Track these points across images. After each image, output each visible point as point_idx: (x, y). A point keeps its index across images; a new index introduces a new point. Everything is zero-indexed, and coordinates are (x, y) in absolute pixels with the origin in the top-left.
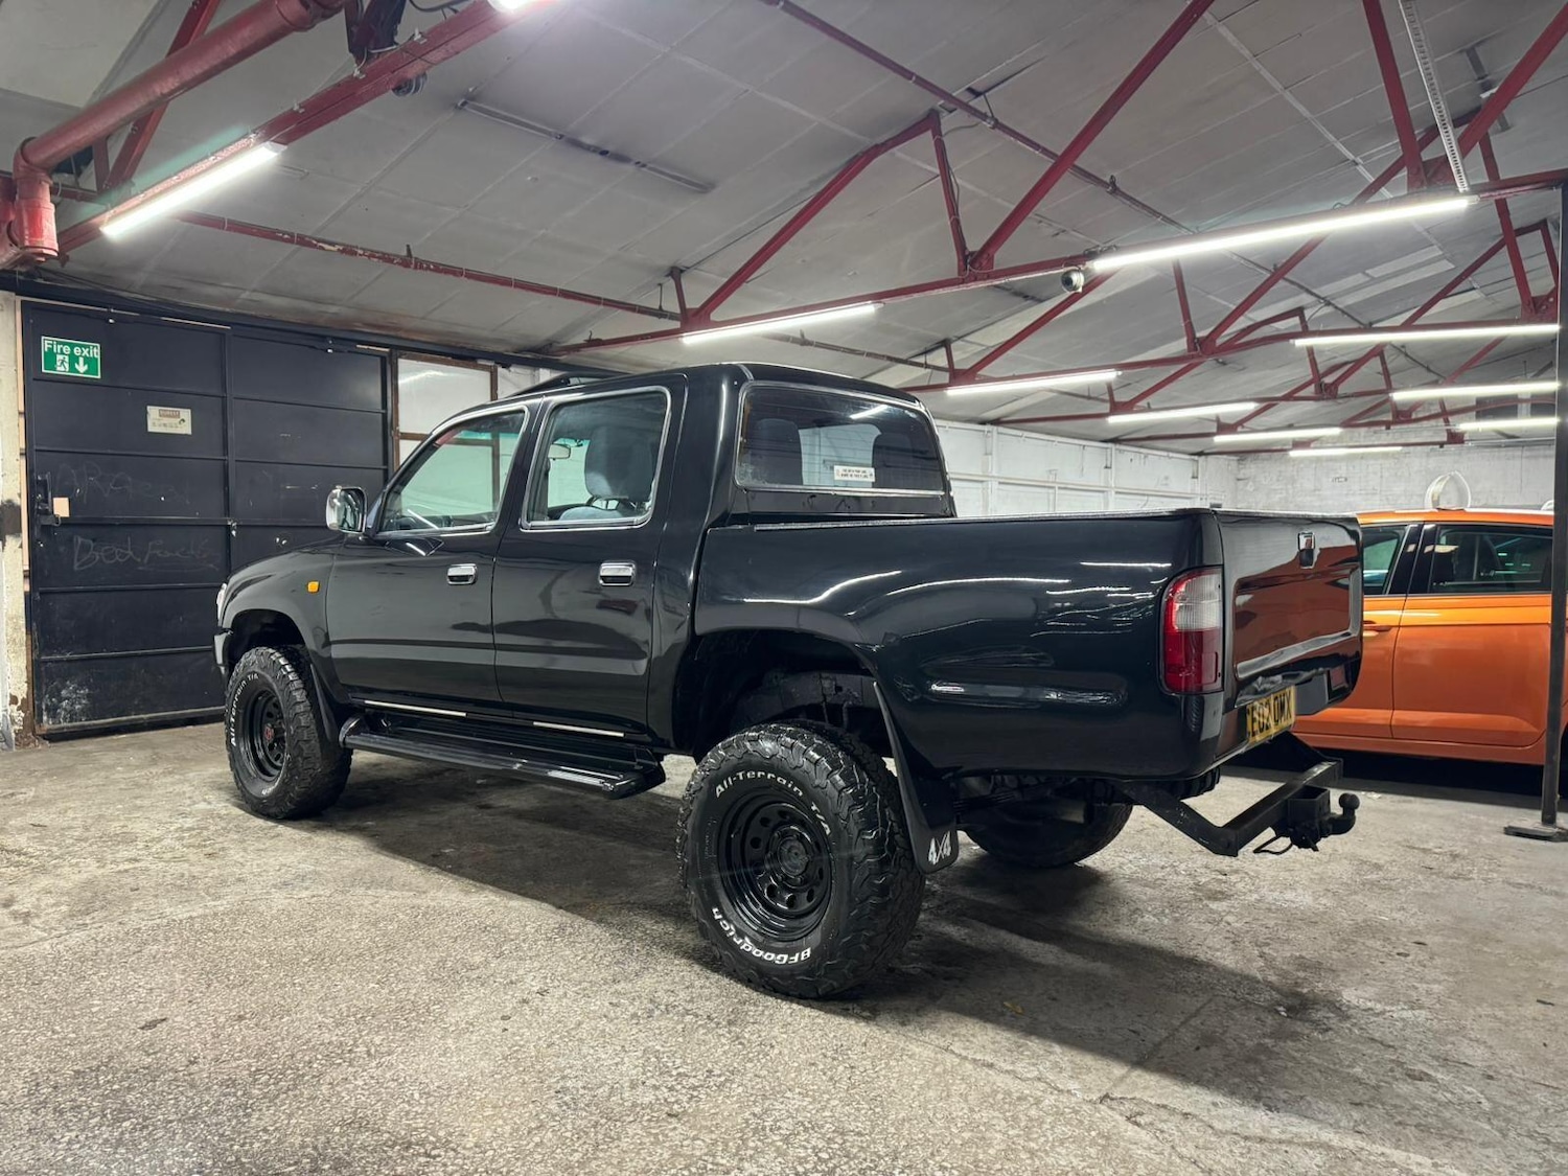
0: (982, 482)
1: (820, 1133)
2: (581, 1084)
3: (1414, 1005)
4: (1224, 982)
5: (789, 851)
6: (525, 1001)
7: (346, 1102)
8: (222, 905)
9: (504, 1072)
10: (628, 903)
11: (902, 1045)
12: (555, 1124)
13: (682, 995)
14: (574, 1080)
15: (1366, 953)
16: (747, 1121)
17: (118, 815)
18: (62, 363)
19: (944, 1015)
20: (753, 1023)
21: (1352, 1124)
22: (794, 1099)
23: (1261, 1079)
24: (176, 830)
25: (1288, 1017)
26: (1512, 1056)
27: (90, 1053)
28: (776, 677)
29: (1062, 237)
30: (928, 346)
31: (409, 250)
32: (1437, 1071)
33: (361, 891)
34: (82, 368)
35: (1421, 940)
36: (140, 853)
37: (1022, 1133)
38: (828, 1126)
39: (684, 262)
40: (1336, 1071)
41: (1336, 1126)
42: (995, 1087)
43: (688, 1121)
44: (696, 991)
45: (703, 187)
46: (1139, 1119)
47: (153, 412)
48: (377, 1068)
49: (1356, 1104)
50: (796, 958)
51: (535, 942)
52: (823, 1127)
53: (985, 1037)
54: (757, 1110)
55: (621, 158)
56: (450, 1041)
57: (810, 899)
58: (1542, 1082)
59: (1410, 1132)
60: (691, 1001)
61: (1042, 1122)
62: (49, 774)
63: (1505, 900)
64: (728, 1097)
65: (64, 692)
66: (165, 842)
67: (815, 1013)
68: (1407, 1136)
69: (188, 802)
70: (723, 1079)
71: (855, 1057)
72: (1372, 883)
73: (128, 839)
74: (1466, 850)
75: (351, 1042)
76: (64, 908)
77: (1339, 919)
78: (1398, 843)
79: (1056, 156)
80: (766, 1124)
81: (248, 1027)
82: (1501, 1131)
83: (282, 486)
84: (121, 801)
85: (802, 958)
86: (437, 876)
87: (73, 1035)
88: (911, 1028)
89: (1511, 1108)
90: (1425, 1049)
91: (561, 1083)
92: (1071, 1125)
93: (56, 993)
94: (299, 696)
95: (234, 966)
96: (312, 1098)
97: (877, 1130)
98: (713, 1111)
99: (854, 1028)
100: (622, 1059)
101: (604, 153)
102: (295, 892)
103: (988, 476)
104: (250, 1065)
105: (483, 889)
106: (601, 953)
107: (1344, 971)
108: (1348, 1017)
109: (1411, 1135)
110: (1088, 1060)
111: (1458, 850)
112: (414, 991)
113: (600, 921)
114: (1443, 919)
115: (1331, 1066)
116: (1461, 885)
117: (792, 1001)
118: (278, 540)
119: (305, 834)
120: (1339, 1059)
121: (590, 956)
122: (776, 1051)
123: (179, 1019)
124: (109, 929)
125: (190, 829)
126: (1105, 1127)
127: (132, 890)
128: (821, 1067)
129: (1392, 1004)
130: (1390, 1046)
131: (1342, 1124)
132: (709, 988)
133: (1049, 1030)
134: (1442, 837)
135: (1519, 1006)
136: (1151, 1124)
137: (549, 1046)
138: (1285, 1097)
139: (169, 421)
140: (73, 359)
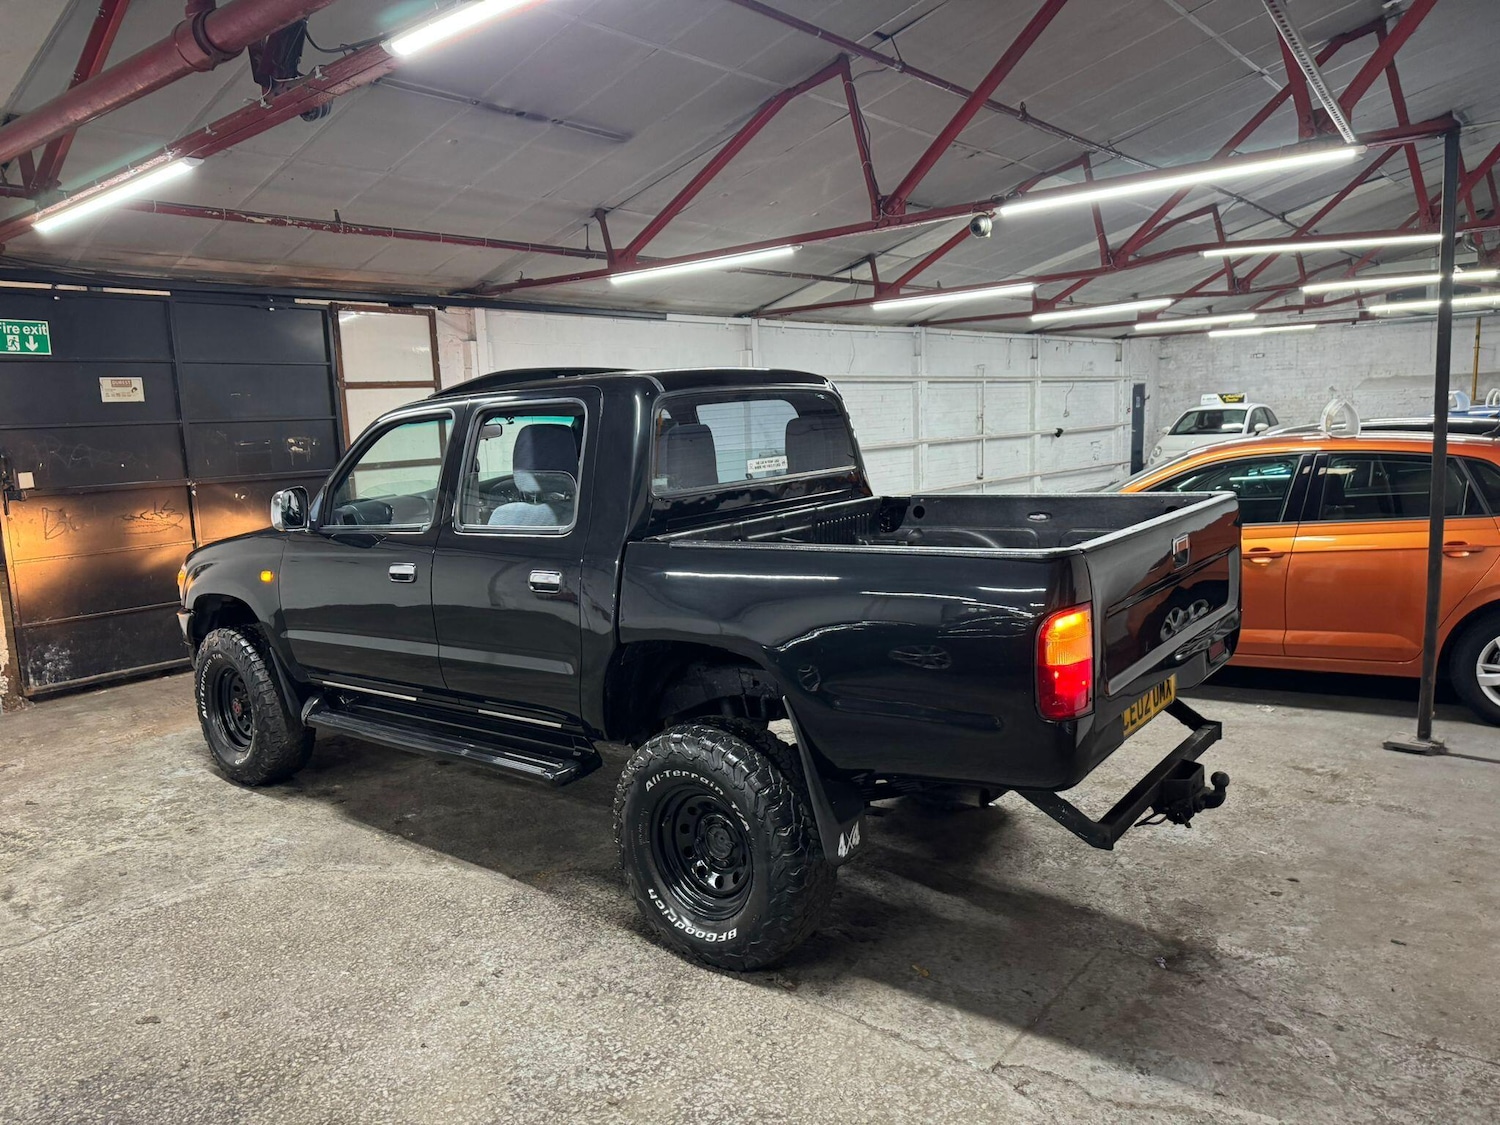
0: (912, 382)
1: (743, 1117)
2: (531, 1073)
3: (1281, 951)
4: (1112, 932)
5: (716, 836)
6: (482, 984)
7: (323, 1103)
8: (204, 888)
9: (463, 1063)
10: (576, 868)
11: (819, 1017)
12: (509, 1118)
13: (624, 971)
14: (525, 1069)
15: (1243, 893)
16: (679, 1106)
17: (103, 788)
18: (13, 343)
19: (858, 982)
20: (687, 999)
21: (1213, 1085)
22: (721, 1081)
23: (1137, 1040)
24: (158, 804)
25: (1167, 969)
26: (1361, 1004)
27: (91, 1061)
28: (699, 670)
29: (976, 157)
30: (853, 261)
31: (337, 215)
32: (1293, 1023)
33: (330, 866)
34: (32, 346)
35: (1295, 877)
36: (127, 830)
37: (921, 1108)
38: (750, 1108)
39: (607, 203)
40: (1203, 1028)
41: (1198, 1088)
42: (900, 1059)
43: (626, 1109)
44: (636, 965)
45: (621, 138)
46: (1026, 1089)
47: (106, 383)
48: (350, 1064)
49: (1218, 1063)
50: (724, 937)
51: (491, 916)
52: (746, 1109)
53: (894, 1005)
54: (688, 1094)
55: (537, 117)
56: (414, 1032)
57: (735, 880)
58: (1386, 1031)
59: (1264, 1090)
60: (631, 977)
61: (940, 1096)
62: (37, 740)
63: (1375, 826)
64: (662, 1081)
65: (46, 655)
66: (148, 818)
67: (743, 985)
68: (1261, 1095)
69: (168, 769)
70: (658, 1062)
71: (777, 1032)
72: (1257, 812)
73: (114, 815)
74: (1346, 770)
75: (326, 1038)
76: (59, 898)
77: (1222, 856)
78: (1285, 763)
79: (970, 93)
80: (696, 1109)
81: (232, 1026)
82: (1342, 1086)
83: (236, 444)
84: (106, 771)
85: (730, 938)
86: (400, 846)
87: (75, 1042)
88: (827, 998)
89: (1354, 1061)
90: (1286, 999)
91: (514, 1074)
92: (965, 1098)
93: (58, 995)
94: (262, 676)
95: (218, 958)
96: (293, 1100)
97: (794, 1111)
98: (649, 1098)
99: (778, 1000)
100: (569, 1044)
101: (520, 114)
102: (270, 870)
103: (918, 377)
104: (236, 1067)
105: (442, 859)
106: (551, 927)
107: (1222, 914)
108: (1221, 967)
109: (1263, 1095)
110: (984, 1026)
111: (1339, 769)
112: (381, 977)
113: (550, 891)
114: (1318, 851)
115: (1201, 1023)
116: (1339, 809)
117: (722, 974)
118: (237, 495)
119: (278, 802)
120: (1208, 1014)
121: (540, 931)
122: (707, 1029)
123: (170, 1019)
124: (103, 921)
125: (172, 801)
126: (995, 1098)
127: (121, 875)
128: (746, 1045)
129: (1261, 951)
130: (1255, 998)
131: (1204, 1086)
132: (648, 961)
133: (951, 995)
134: (1325, 755)
135: (1375, 947)
136: (1036, 1093)
137: (503, 1033)
138: (1156, 1058)
139: (121, 390)
140: (23, 338)
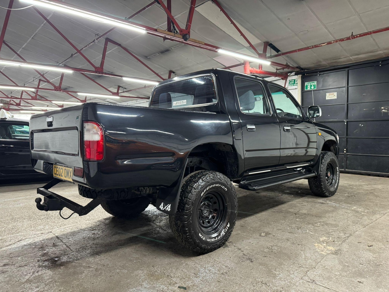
18: (309, 87)
83: (362, 109)
118: (360, 125)
139: (331, 96)
140: (311, 86)
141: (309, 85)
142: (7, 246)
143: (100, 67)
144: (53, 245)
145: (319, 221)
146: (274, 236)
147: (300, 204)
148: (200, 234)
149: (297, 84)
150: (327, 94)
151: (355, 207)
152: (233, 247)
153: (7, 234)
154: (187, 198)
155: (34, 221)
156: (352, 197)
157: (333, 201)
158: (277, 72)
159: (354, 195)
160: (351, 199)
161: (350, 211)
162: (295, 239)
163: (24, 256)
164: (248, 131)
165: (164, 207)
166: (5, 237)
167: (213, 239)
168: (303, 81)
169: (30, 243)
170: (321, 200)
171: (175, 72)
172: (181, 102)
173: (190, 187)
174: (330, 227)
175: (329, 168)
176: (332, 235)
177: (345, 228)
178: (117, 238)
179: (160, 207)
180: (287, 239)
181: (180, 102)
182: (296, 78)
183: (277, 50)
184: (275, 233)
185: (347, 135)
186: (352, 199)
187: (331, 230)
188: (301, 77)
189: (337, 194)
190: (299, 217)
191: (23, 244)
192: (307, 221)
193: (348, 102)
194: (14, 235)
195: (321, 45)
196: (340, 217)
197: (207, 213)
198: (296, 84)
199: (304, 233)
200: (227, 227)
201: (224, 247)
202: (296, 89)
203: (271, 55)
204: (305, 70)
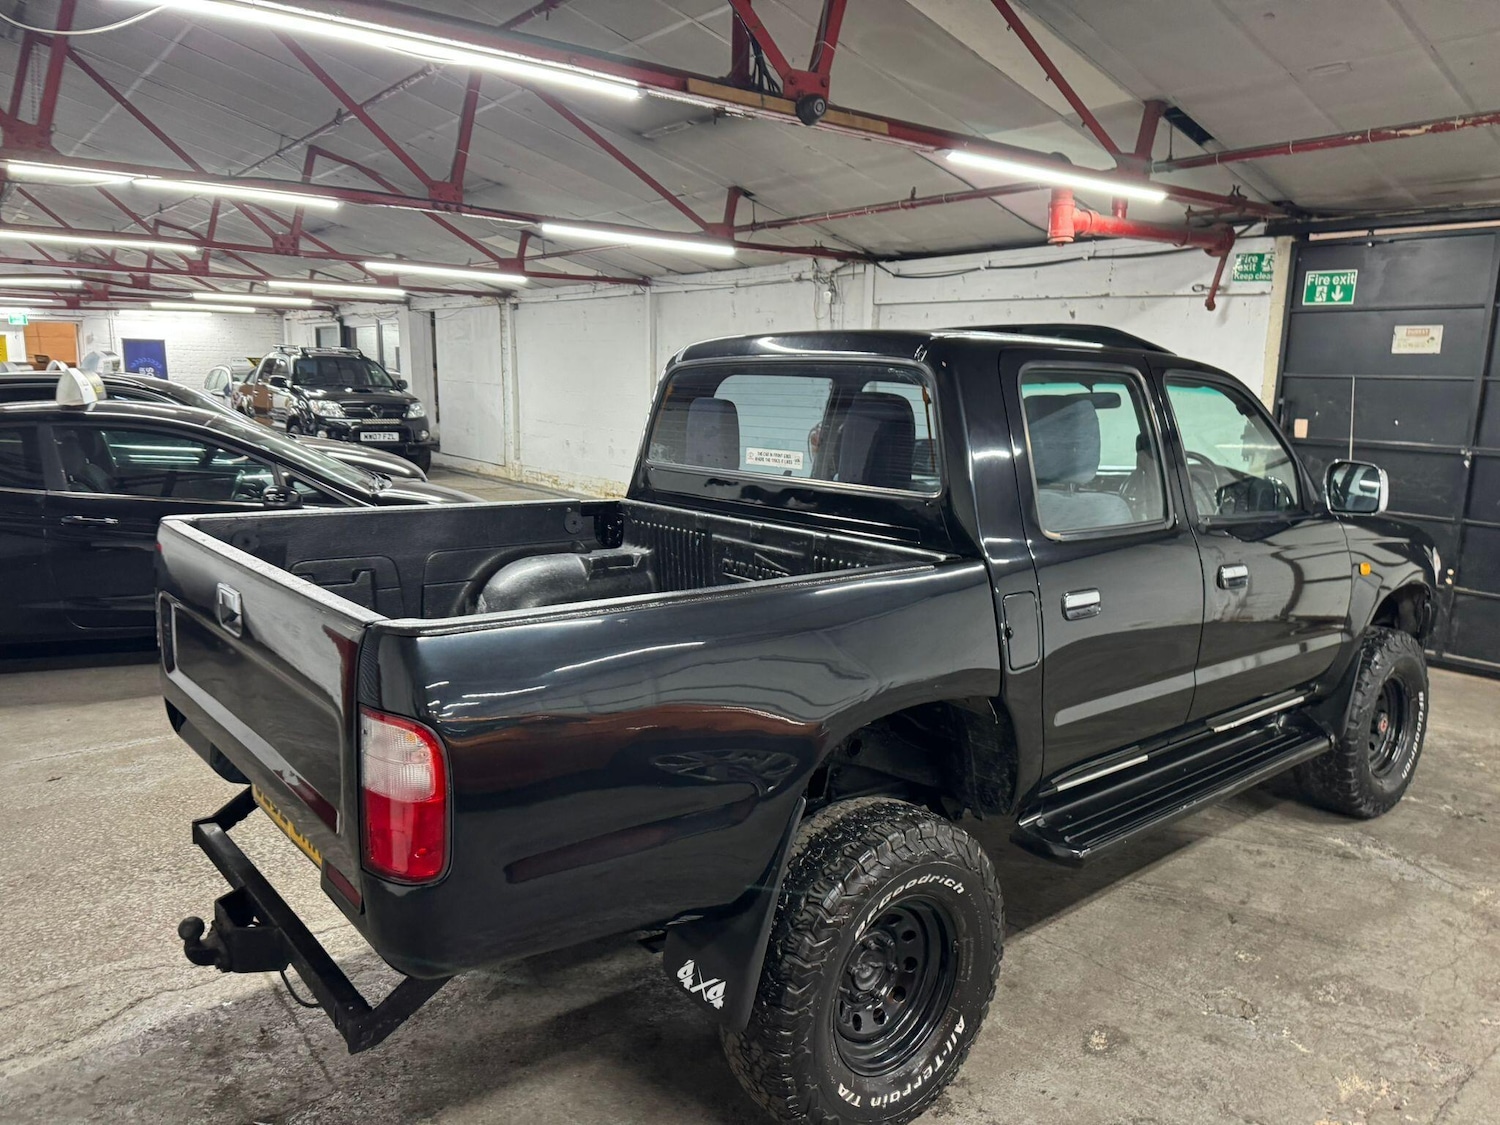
18: (1321, 294)
139: (1416, 340)
140: (1332, 288)
141: (1322, 284)
142: (87, 1032)
143: (448, 180)
144: (261, 1038)
145: (1335, 971)
146: (1143, 1053)
147: (1250, 852)
148: (842, 1087)
149: (1269, 276)
150: (1401, 331)
151: (1484, 893)
152: (973, 1114)
153: (88, 959)
154: (794, 954)
155: (193, 882)
156: (1470, 823)
157: (1392, 843)
158: (1187, 222)
159: (1481, 810)
160: (1468, 839)
161: (1466, 912)
162: (1233, 1084)
163: (147, 1101)
164: (1067, 618)
165: (696, 982)
166: (81, 975)
167: (892, 1095)
168: (1297, 263)
169: (174, 1018)
170: (1338, 836)
171: (752, 194)
172: (779, 455)
173: (808, 903)
174: (1380, 1011)
175: (1386, 697)
176: (1390, 1064)
177: (1447, 1027)
178: (508, 1015)
179: (680, 974)
180: (1200, 1081)
181: (776, 455)
182: (1269, 250)
183: (1200, 135)
184: (1147, 1038)
185: (1467, 513)
186: (1468, 834)
187: (1383, 1036)
188: (1289, 247)
189: (1407, 802)
190: (1245, 937)
191: (148, 1021)
192: (1280, 970)
193: (1487, 372)
194: (116, 966)
195: (1401, 132)
196: (1422, 952)
197: (875, 978)
198: (1266, 273)
199: (1270, 1048)
200: (953, 1037)
201: (936, 1114)
202: (1263, 294)
203: (1170, 159)
204: (1310, 215)
